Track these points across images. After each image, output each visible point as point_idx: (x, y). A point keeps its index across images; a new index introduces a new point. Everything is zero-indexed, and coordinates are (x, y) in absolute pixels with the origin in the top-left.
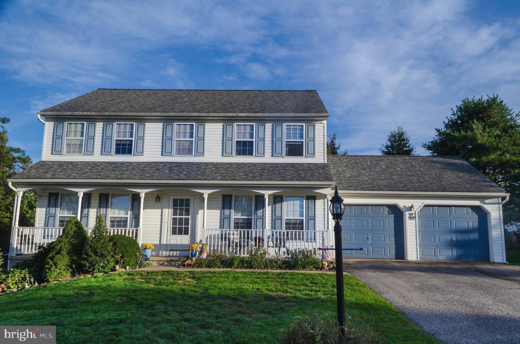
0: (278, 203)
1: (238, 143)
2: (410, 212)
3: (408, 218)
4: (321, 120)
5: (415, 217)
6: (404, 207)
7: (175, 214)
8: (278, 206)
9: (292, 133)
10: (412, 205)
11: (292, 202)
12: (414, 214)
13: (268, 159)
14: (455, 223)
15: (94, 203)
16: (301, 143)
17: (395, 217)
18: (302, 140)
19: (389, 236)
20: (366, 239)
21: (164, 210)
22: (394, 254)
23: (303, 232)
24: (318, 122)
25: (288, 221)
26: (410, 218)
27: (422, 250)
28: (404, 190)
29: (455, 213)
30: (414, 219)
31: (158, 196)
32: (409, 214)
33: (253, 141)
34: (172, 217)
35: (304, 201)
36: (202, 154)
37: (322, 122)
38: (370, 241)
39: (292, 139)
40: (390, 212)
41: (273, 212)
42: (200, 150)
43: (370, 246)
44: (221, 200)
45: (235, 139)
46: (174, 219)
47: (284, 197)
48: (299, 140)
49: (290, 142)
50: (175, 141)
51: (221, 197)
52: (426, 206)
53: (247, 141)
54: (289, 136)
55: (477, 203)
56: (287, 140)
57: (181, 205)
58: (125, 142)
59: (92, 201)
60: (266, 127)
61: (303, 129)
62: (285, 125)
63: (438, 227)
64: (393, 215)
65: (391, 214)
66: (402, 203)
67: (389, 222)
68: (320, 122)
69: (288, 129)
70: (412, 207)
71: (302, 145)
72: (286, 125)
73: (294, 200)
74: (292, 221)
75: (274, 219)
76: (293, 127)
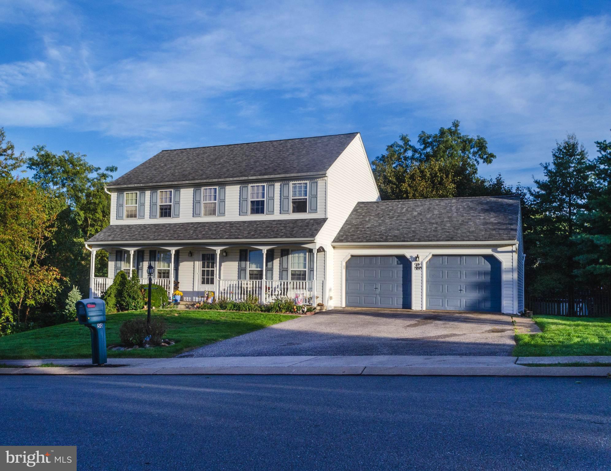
0: (285, 256)
1: (252, 202)
2: (417, 262)
3: (414, 269)
4: (323, 177)
5: (421, 268)
6: (411, 257)
7: (203, 267)
8: (285, 258)
9: (298, 191)
10: (418, 255)
11: (296, 255)
12: (420, 264)
13: (277, 216)
14: (466, 272)
15: (146, 258)
16: (305, 200)
17: (403, 267)
18: (306, 197)
19: (397, 286)
20: (375, 289)
21: (195, 262)
22: (402, 304)
23: (305, 282)
24: (320, 179)
25: (293, 273)
26: (417, 268)
27: (430, 300)
28: (408, 240)
29: (466, 263)
30: (420, 269)
31: (190, 251)
32: (416, 264)
33: (264, 201)
34: (202, 269)
35: (307, 254)
36: (223, 214)
37: (324, 178)
38: (378, 291)
39: (298, 197)
40: (399, 262)
41: (281, 264)
42: (222, 211)
43: (378, 296)
44: (239, 254)
45: (250, 199)
46: (203, 271)
47: (290, 251)
48: (304, 197)
49: (296, 199)
50: (203, 204)
51: (239, 251)
52: (433, 255)
53: (259, 201)
54: (294, 195)
55: (488, 251)
56: (293, 198)
57: (208, 259)
58: (166, 207)
59: (145, 257)
60: (276, 187)
61: (307, 186)
62: (291, 183)
63: (447, 277)
64: (402, 265)
65: (400, 264)
66: (409, 253)
67: (397, 272)
68: (322, 179)
69: (295, 188)
70: (418, 257)
71: (306, 201)
72: (293, 184)
73: (299, 253)
74: (297, 272)
75: (281, 271)
76: (299, 185)
